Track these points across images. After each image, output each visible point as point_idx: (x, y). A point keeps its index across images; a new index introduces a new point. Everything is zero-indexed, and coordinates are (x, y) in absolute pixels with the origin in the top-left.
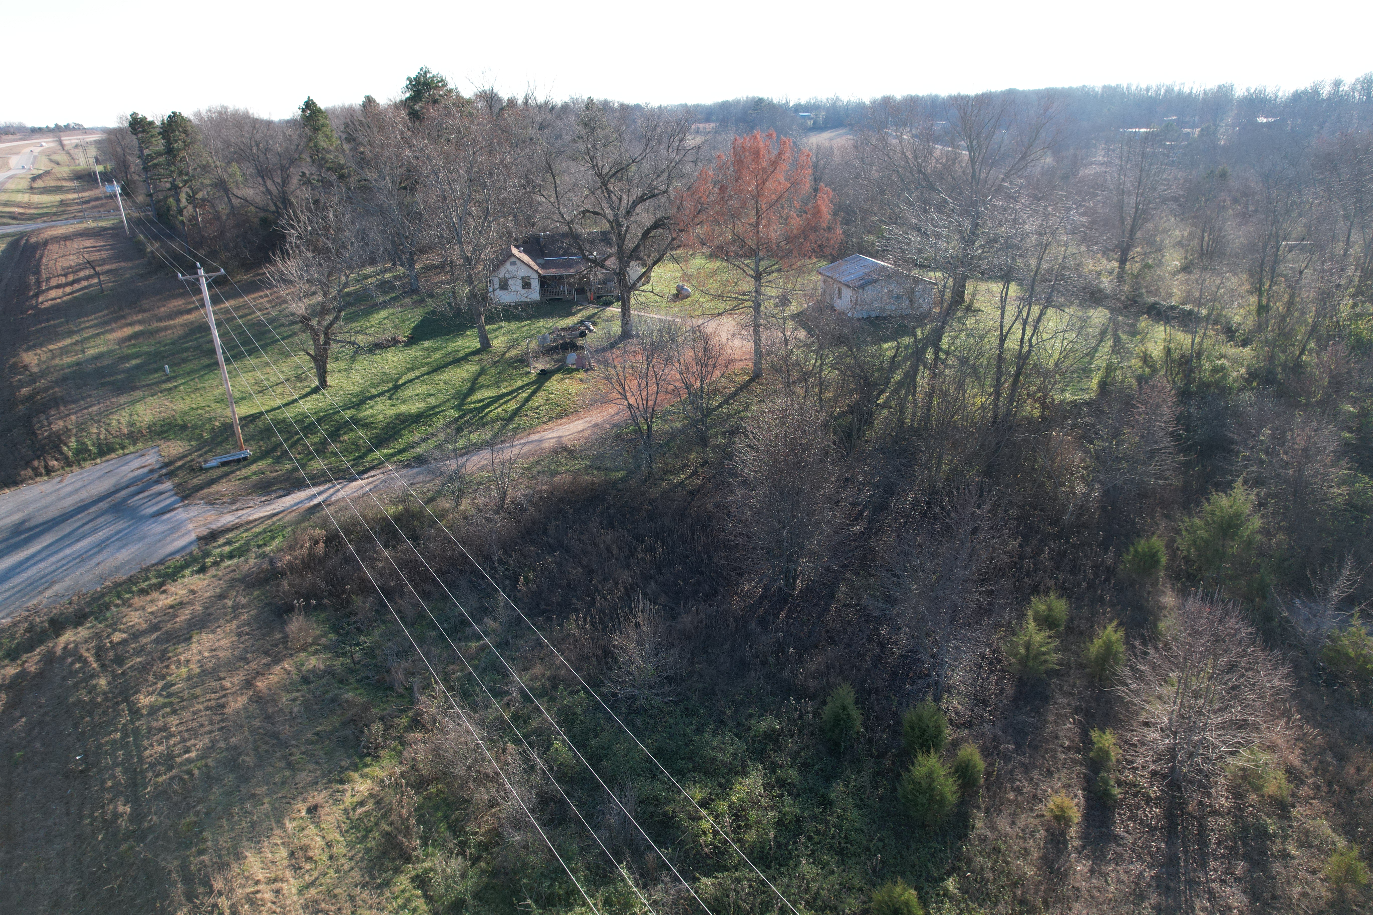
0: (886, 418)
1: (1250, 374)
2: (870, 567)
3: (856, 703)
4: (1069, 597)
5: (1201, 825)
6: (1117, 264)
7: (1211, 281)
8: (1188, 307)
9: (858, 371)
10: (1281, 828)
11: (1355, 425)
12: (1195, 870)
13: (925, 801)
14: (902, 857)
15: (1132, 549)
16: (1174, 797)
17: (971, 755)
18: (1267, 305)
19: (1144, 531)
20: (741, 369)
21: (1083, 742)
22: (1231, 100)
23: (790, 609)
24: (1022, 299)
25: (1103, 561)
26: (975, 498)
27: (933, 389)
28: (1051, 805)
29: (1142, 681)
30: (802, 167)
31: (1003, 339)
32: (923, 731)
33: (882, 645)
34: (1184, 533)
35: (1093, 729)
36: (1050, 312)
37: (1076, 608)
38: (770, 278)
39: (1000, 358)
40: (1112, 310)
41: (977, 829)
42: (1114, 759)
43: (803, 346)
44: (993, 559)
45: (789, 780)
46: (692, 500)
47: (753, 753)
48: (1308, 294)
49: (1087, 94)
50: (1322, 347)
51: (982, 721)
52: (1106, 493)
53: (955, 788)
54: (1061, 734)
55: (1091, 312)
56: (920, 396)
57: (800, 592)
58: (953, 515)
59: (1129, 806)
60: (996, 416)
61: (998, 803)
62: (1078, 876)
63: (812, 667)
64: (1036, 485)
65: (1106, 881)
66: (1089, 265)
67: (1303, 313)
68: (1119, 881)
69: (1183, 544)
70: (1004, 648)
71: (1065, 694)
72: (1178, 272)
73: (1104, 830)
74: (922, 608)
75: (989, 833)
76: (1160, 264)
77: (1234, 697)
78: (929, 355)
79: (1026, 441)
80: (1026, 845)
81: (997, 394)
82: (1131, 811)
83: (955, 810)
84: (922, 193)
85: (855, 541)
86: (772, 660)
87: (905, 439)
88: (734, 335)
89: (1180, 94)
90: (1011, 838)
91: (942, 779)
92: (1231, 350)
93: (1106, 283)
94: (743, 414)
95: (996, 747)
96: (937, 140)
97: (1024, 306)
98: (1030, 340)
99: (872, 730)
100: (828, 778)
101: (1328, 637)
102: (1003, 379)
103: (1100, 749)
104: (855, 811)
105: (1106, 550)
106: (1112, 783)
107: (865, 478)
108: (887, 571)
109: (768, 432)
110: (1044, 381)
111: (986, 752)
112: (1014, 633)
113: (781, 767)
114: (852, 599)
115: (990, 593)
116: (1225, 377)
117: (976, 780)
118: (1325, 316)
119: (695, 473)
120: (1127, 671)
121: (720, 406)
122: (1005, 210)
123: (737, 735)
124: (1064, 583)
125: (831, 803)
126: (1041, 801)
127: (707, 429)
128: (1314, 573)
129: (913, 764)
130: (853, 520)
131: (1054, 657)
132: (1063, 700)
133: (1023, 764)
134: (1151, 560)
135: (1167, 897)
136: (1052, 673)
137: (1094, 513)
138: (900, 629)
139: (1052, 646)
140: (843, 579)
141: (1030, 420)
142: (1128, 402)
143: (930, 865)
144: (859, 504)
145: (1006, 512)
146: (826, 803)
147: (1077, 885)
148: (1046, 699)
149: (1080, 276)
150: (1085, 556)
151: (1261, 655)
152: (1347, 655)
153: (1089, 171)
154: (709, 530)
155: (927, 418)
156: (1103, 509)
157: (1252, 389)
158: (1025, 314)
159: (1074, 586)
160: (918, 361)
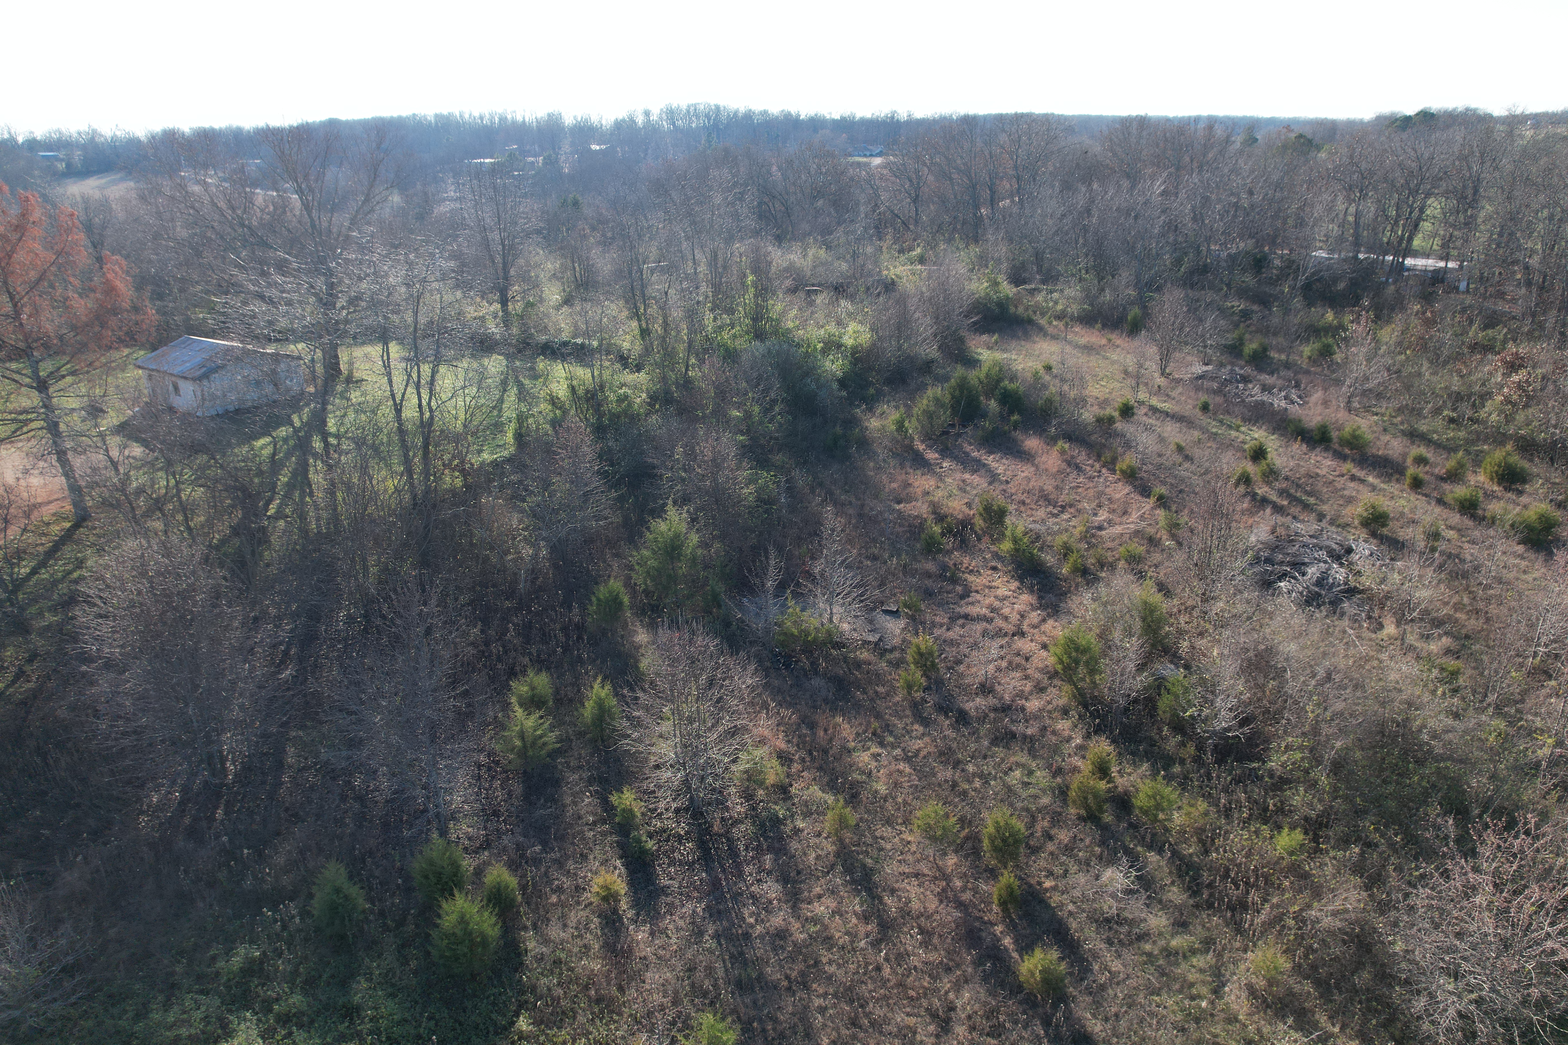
0: (284, 531)
1: (651, 397)
2: (317, 713)
3: (351, 877)
4: (548, 669)
5: (728, 840)
6: (499, 306)
7: (593, 312)
8: (579, 341)
9: (230, 482)
10: (788, 809)
11: (744, 428)
12: (735, 883)
13: (466, 950)
14: (461, 1024)
15: (594, 599)
16: (700, 825)
17: (499, 876)
18: (648, 329)
19: (600, 576)
20: (54, 515)
21: (606, 811)
22: (563, 128)
23: (228, 802)
24: (408, 360)
25: (570, 620)
26: (418, 596)
27: (333, 484)
28: (595, 889)
29: (641, 726)
30: (69, 231)
31: (398, 409)
32: (439, 875)
33: (360, 799)
34: (637, 567)
35: (611, 793)
36: (442, 369)
37: (558, 678)
38: (61, 384)
39: (401, 431)
40: (508, 356)
41: (531, 950)
42: (639, 815)
43: (143, 465)
44: (457, 656)
45: (294, 1011)
46: (28, 713)
47: (233, 1003)
48: (676, 314)
49: (420, 122)
50: (702, 361)
51: (499, 833)
52: (553, 549)
53: (494, 919)
54: (582, 812)
55: (486, 361)
56: (319, 495)
57: (236, 775)
58: (398, 622)
59: (665, 853)
60: (414, 497)
61: (542, 913)
62: (642, 946)
63: (280, 860)
64: (480, 561)
65: (667, 936)
66: (471, 312)
67: (679, 332)
68: (678, 929)
69: (639, 578)
70: (498, 747)
71: (573, 770)
72: (561, 306)
73: (652, 888)
74: (395, 739)
75: (544, 949)
76: (542, 300)
77: (721, 709)
78: (317, 444)
79: (456, 516)
80: (586, 941)
81: (409, 472)
82: (669, 857)
83: (502, 942)
84: (254, 253)
85: (288, 689)
86: (222, 875)
87: (315, 551)
88: (26, 472)
89: (514, 123)
90: (568, 942)
91: (477, 918)
92: (630, 377)
93: (493, 328)
94: (75, 575)
95: (522, 856)
96: (255, 184)
97: (412, 368)
98: (429, 404)
99: (380, 900)
100: (344, 983)
101: (776, 624)
102: (411, 454)
103: (624, 810)
104: (390, 1003)
105: (570, 608)
106: (644, 838)
107: (279, 609)
108: (340, 711)
109: (124, 590)
110: (457, 446)
111: (513, 866)
112: (504, 727)
113: (277, 1000)
114: (306, 759)
115: (466, 693)
116: (630, 405)
117: (513, 900)
118: (695, 332)
119: (20, 674)
120: (625, 723)
121: (34, 572)
122: (361, 263)
123: (202, 992)
124: (538, 656)
125: (358, 1009)
126: (584, 889)
127: (22, 609)
128: (750, 571)
129: (439, 916)
130: (279, 665)
131: (552, 737)
132: (573, 777)
133: (555, 861)
134: (614, 605)
135: (721, 921)
136: (554, 754)
137: (547, 573)
138: (375, 772)
139: (546, 725)
140: (288, 739)
141: (453, 491)
142: (548, 450)
143: (494, 1016)
144: (281, 643)
145: (456, 599)
146: (351, 1012)
147: (643, 954)
148: (557, 783)
149: (464, 326)
150: (552, 620)
151: (731, 662)
152: (792, 634)
153: (445, 208)
154: (70, 745)
155: (335, 519)
156: (556, 566)
157: (657, 411)
158: (415, 376)
159: (550, 655)
160: (305, 455)
